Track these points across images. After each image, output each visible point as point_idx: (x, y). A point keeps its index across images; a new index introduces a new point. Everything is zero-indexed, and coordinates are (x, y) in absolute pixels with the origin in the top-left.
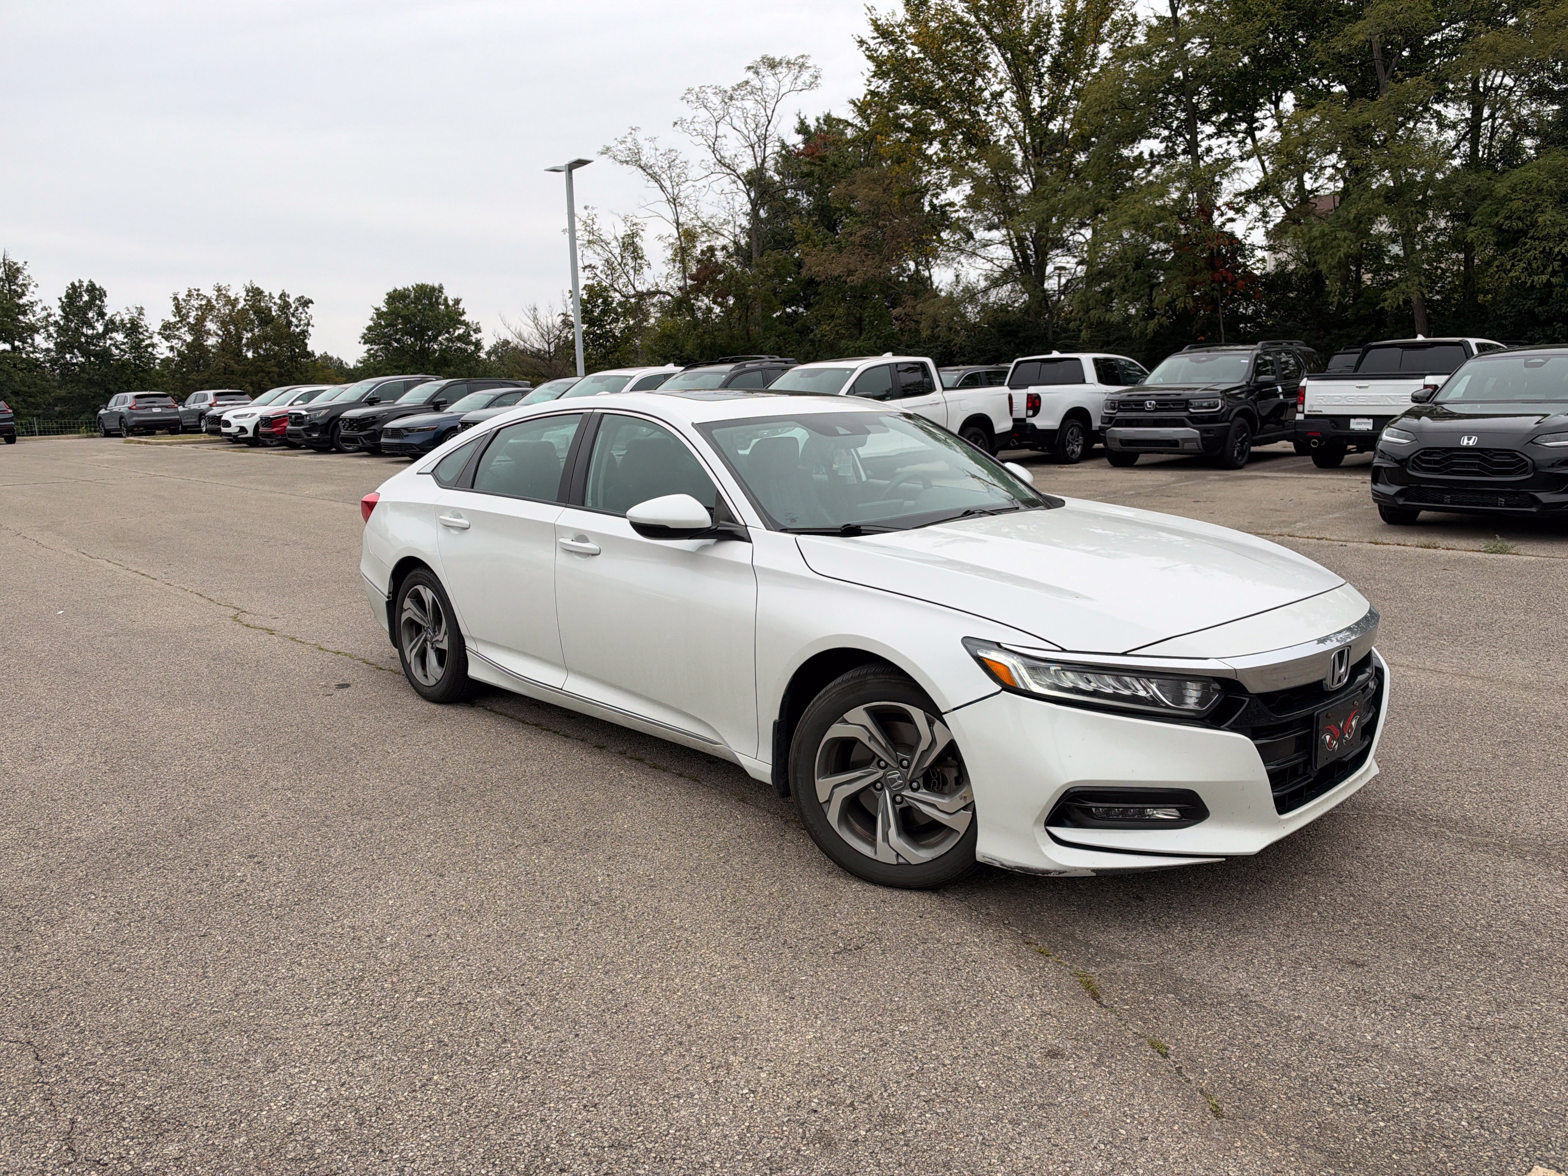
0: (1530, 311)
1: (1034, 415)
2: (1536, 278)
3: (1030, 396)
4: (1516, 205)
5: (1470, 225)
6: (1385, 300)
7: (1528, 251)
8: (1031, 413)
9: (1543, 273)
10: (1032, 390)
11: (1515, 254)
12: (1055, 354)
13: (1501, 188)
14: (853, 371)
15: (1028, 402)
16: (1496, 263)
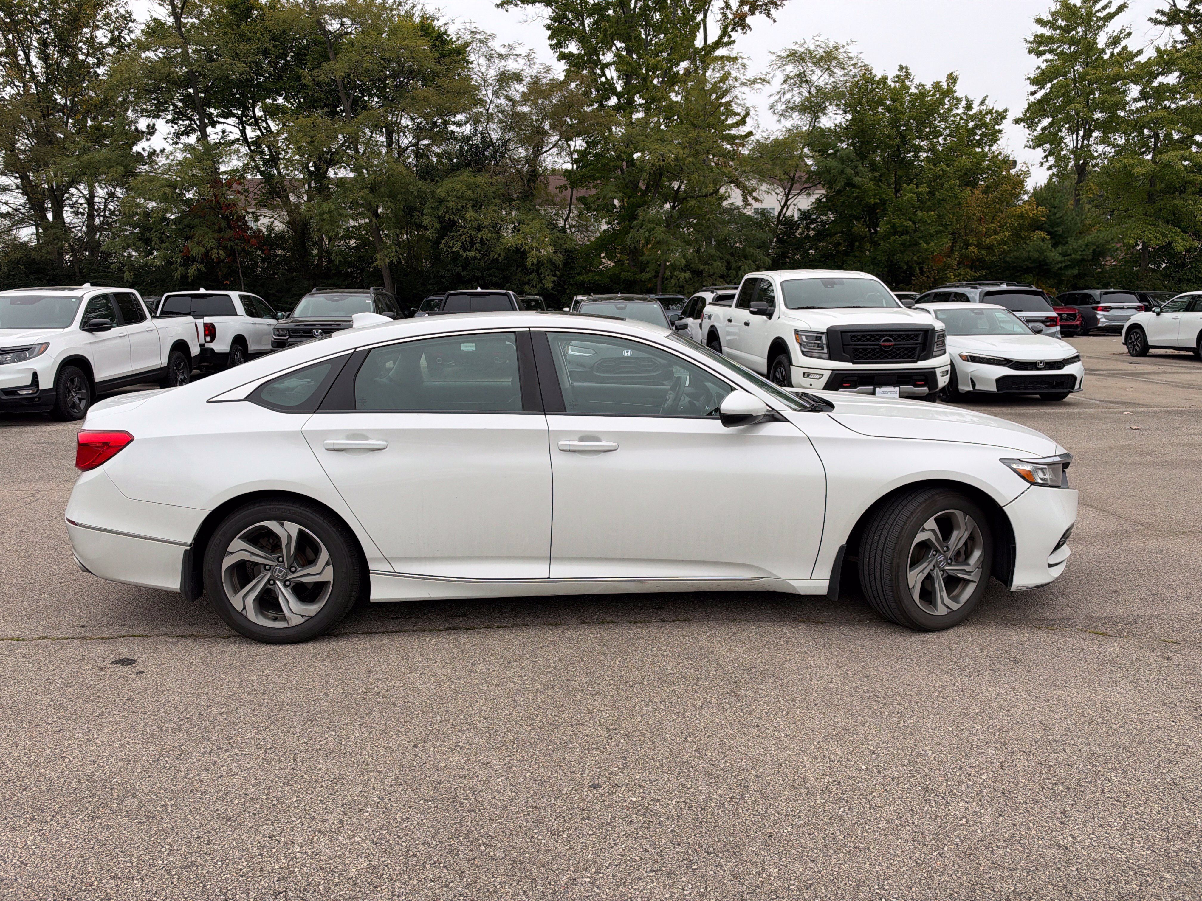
0: (459, 274)
1: (212, 340)
2: (468, 253)
3: (205, 325)
4: (451, 205)
5: (422, 214)
6: (376, 260)
7: (461, 235)
8: (208, 339)
9: (470, 250)
10: (208, 320)
11: (453, 236)
12: (202, 291)
13: (441, 192)
14: (81, 299)
15: (205, 331)
16: (443, 241)
